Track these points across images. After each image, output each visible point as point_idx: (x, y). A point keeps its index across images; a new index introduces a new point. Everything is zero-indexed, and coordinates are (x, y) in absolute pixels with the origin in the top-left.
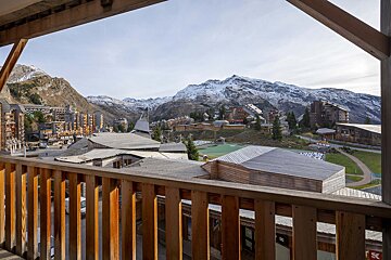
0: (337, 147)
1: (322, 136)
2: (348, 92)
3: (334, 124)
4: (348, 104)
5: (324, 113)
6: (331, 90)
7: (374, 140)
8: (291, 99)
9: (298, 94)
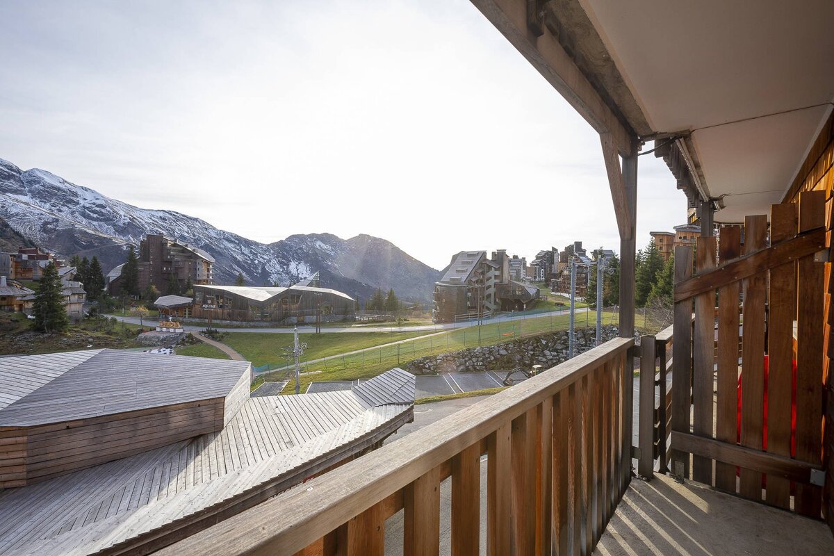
0: (195, 331)
1: (165, 312)
2: (206, 226)
3: (189, 287)
4: (207, 248)
5: (169, 263)
6: (178, 218)
7: (250, 312)
8: (82, 225)
9: (102, 212)
